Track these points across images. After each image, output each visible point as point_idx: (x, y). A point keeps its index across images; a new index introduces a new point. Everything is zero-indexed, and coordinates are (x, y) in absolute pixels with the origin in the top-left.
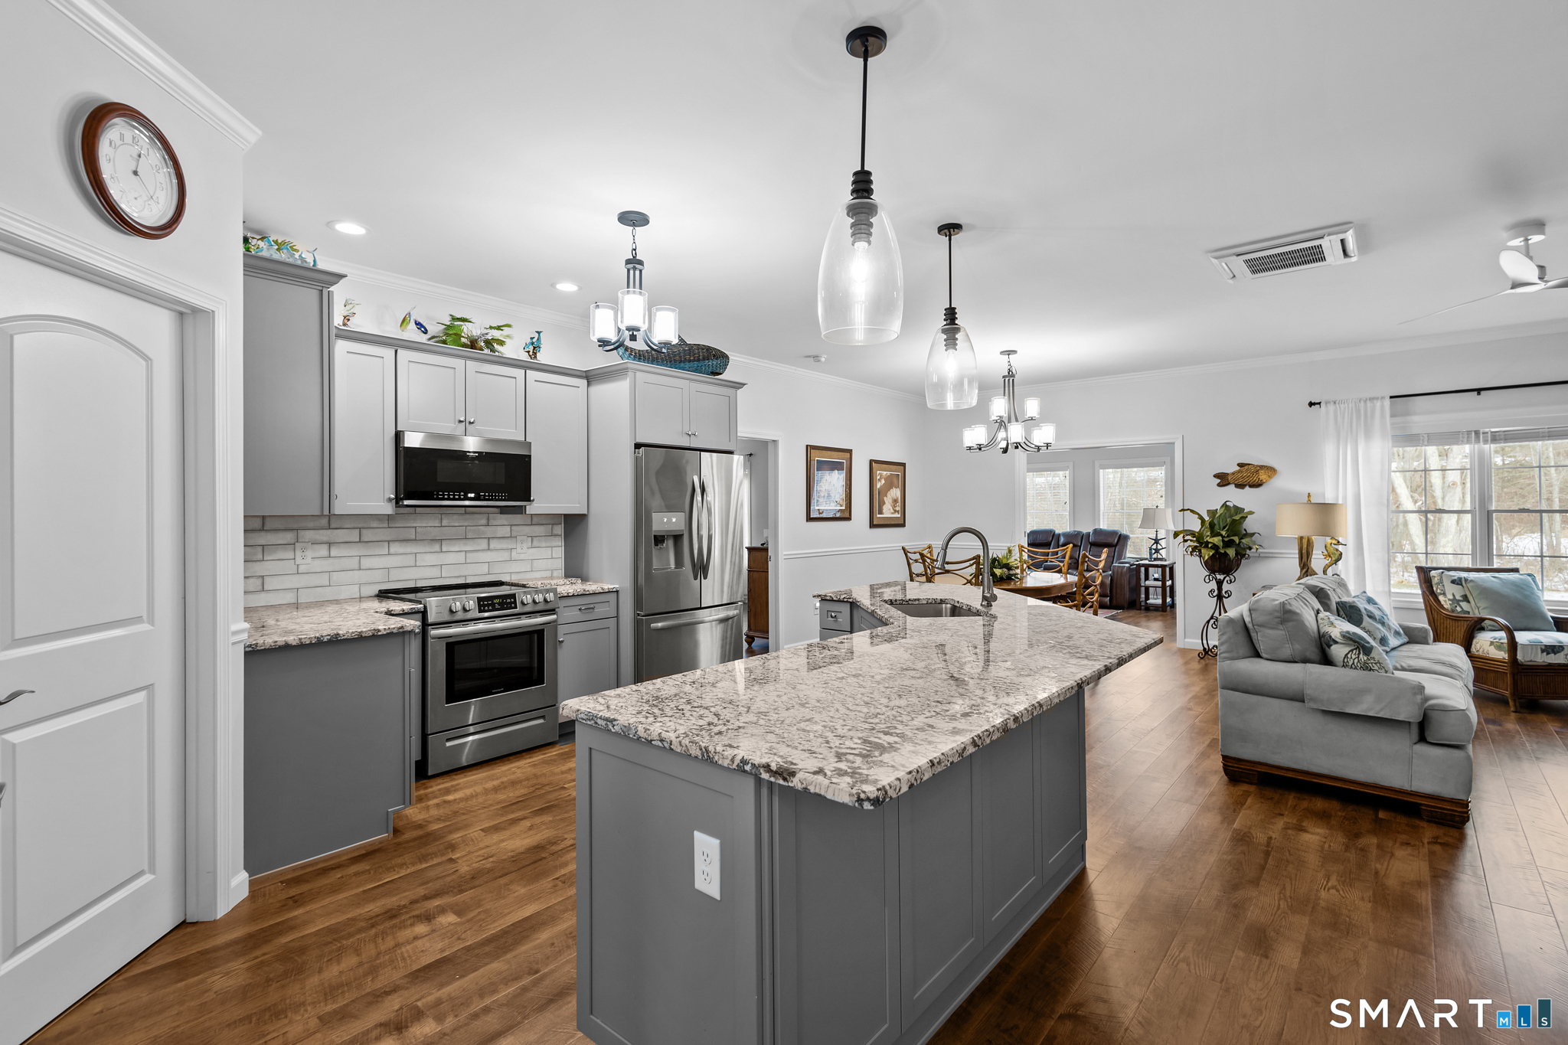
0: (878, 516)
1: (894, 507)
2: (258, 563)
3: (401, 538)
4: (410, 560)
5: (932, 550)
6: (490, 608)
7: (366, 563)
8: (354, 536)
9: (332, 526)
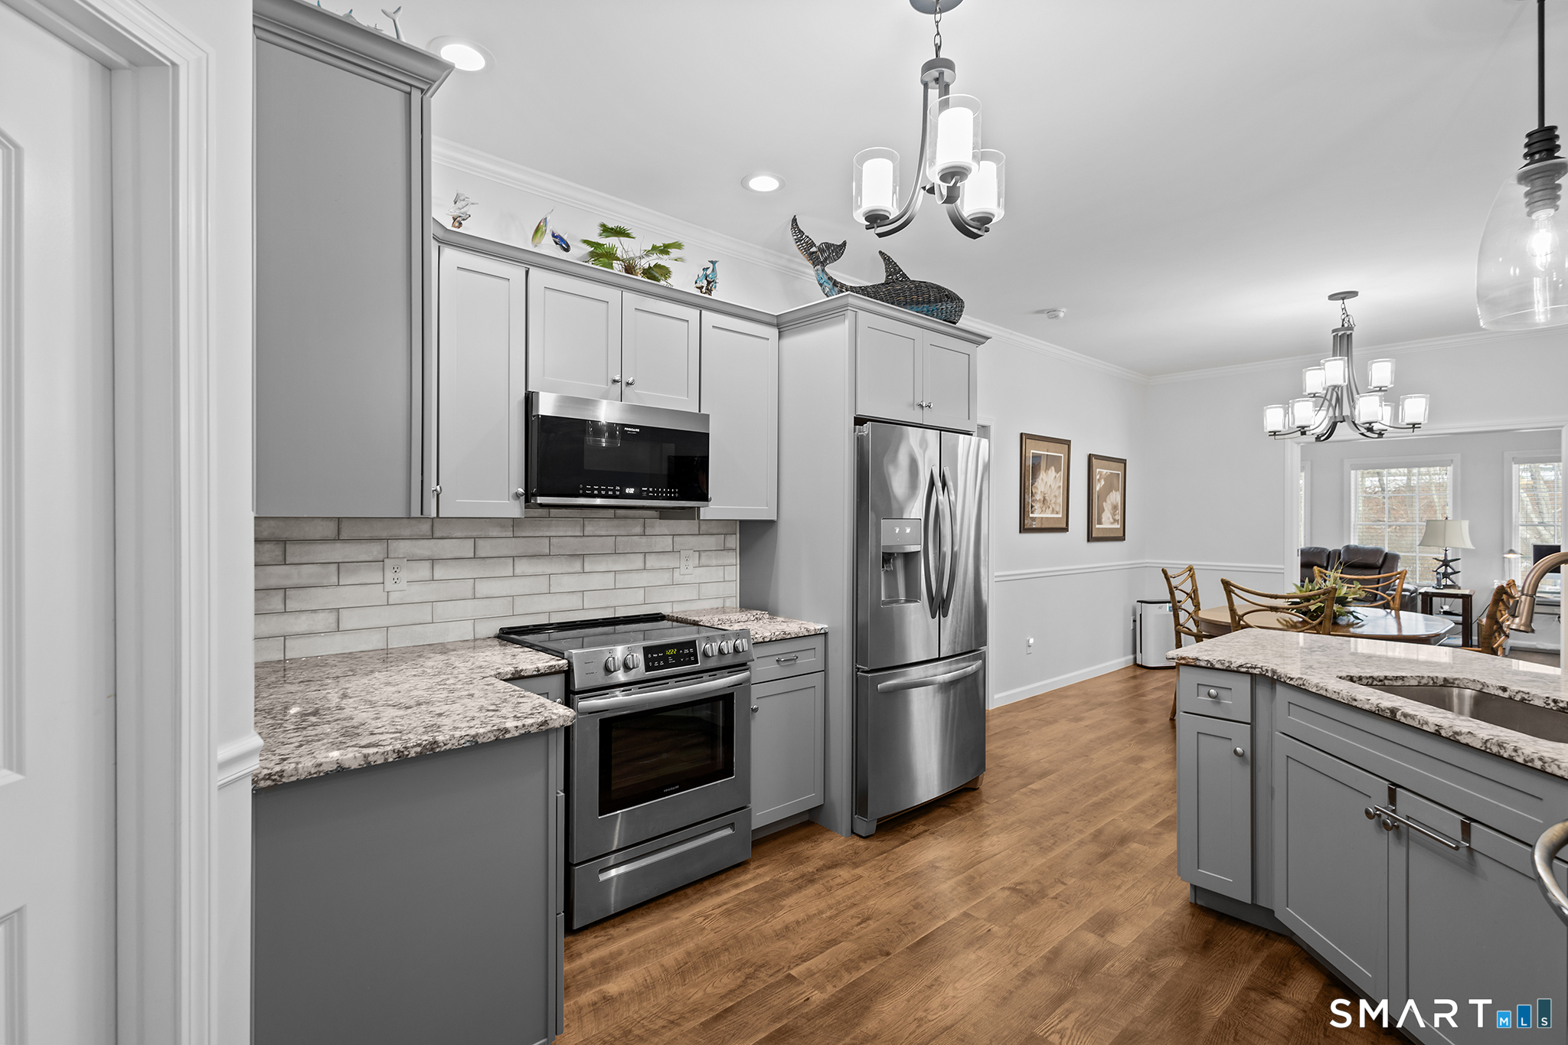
0: (1097, 526)
1: (1114, 515)
2: (331, 589)
3: (531, 552)
4: (541, 584)
5: (1194, 574)
6: (662, 663)
7: (483, 588)
8: (466, 548)
9: (437, 534)
